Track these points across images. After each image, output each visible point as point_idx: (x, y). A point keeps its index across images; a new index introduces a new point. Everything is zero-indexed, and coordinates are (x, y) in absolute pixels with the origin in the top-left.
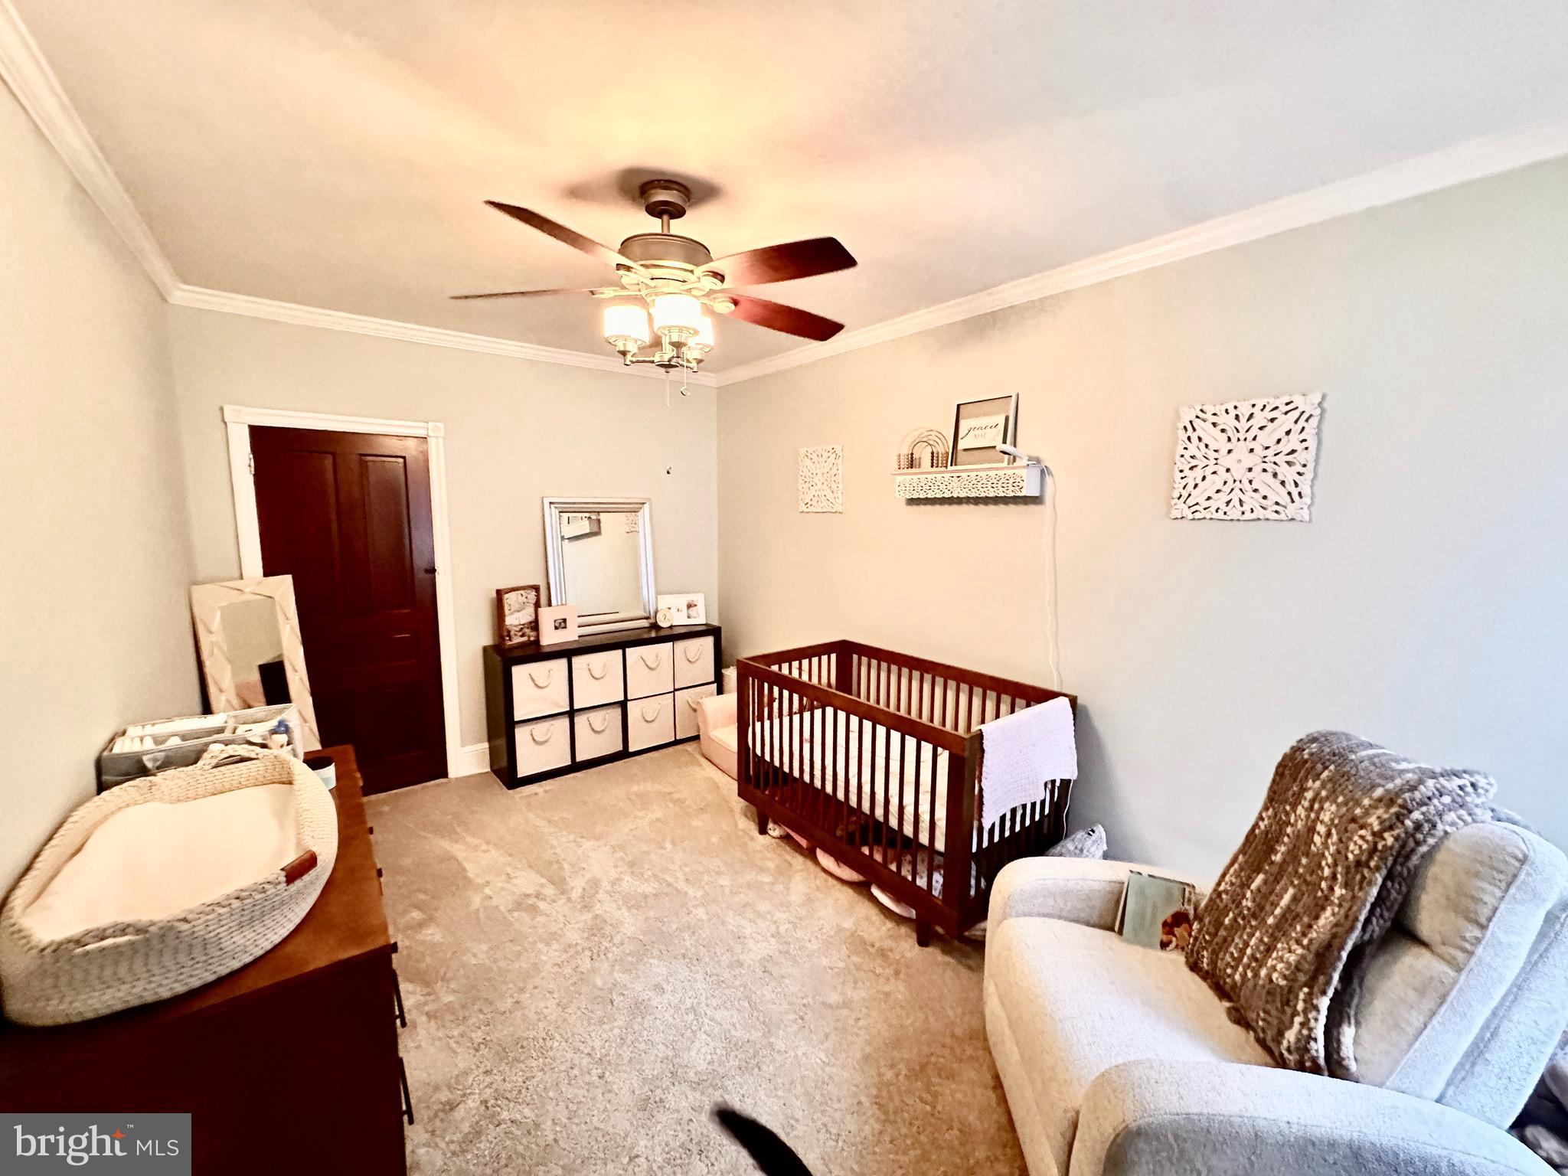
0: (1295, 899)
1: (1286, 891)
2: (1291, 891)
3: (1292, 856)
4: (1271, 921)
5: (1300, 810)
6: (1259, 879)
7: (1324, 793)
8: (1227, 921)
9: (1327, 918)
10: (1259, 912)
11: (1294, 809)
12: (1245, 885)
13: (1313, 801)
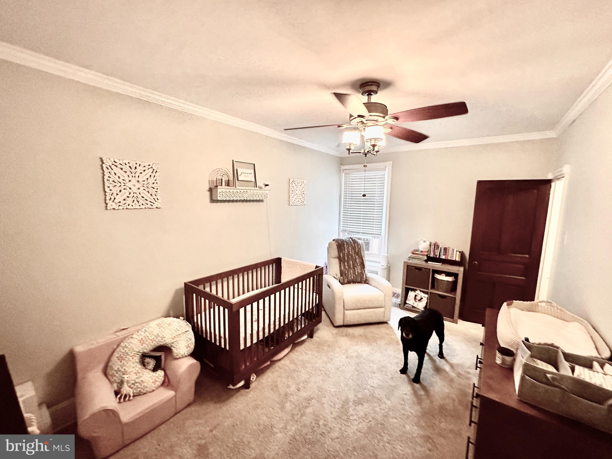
0: (352, 262)
1: (350, 262)
2: (351, 261)
3: (348, 257)
4: (352, 267)
5: (346, 250)
6: (346, 263)
7: (348, 246)
8: (346, 272)
9: (358, 261)
10: (349, 267)
11: (345, 251)
12: (345, 266)
13: (347, 248)
